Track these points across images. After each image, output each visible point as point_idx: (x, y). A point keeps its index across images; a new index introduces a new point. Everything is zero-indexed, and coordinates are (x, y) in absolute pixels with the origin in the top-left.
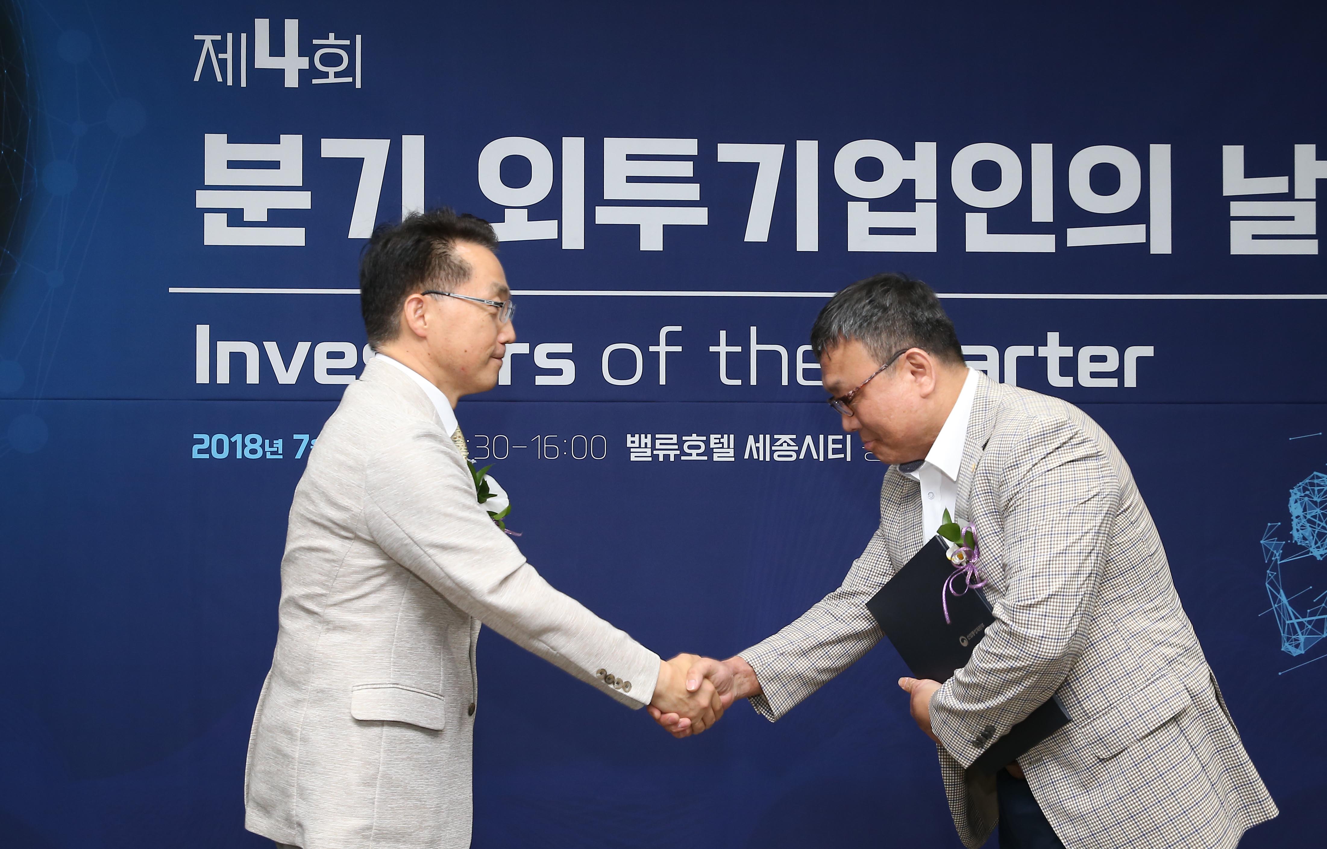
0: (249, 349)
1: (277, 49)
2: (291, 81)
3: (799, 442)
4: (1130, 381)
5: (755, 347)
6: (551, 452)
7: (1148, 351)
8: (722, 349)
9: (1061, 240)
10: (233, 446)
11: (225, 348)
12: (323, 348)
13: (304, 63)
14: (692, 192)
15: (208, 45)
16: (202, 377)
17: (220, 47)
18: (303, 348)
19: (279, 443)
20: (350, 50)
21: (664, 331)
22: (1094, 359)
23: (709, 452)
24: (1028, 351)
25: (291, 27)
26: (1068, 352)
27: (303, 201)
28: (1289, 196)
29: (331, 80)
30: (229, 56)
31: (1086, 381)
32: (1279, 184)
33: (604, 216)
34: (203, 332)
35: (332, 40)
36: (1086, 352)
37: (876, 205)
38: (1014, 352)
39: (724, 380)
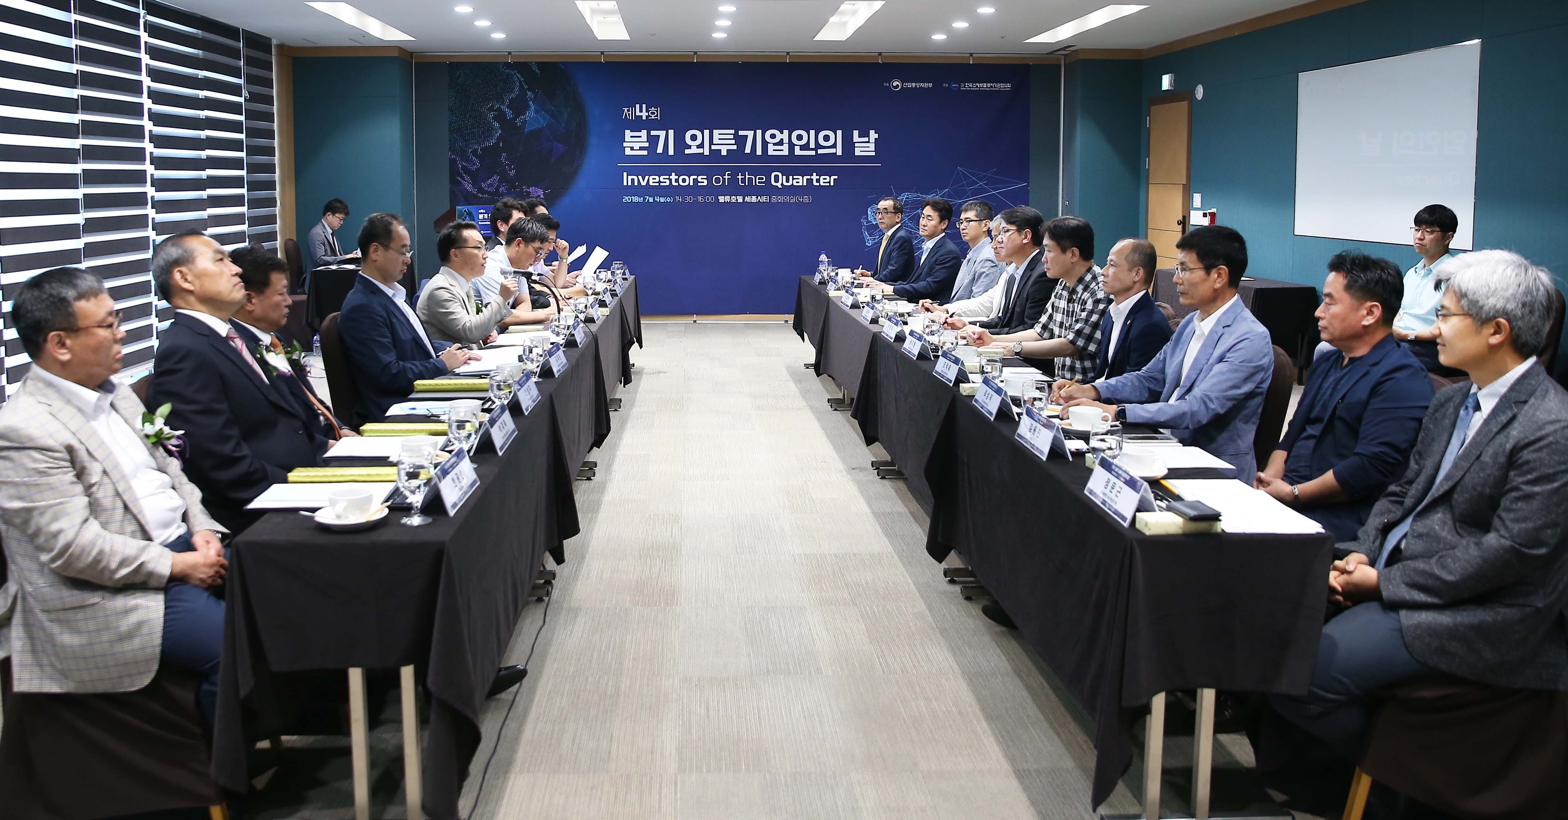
0: (635, 178)
1: (641, 111)
2: (644, 118)
3: (757, 198)
4: (832, 184)
5: (747, 176)
6: (702, 200)
7: (836, 177)
8: (740, 177)
9: (816, 152)
10: (632, 199)
11: (630, 177)
12: (652, 177)
13: (647, 114)
14: (733, 142)
15: (626, 110)
16: (625, 184)
17: (628, 111)
18: (647, 177)
19: (642, 198)
20: (657, 111)
21: (727, 173)
22: (824, 179)
23: (737, 200)
24: (809, 177)
25: (644, 106)
26: (818, 177)
27: (647, 145)
28: (868, 142)
29: (653, 118)
30: (630, 113)
31: (822, 184)
32: (866, 139)
33: (713, 147)
34: (625, 174)
35: (653, 109)
36: (822, 177)
37: (774, 144)
38: (806, 178)
39: (740, 184)
